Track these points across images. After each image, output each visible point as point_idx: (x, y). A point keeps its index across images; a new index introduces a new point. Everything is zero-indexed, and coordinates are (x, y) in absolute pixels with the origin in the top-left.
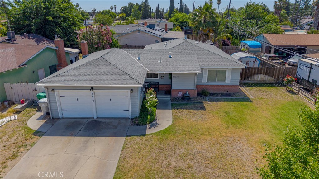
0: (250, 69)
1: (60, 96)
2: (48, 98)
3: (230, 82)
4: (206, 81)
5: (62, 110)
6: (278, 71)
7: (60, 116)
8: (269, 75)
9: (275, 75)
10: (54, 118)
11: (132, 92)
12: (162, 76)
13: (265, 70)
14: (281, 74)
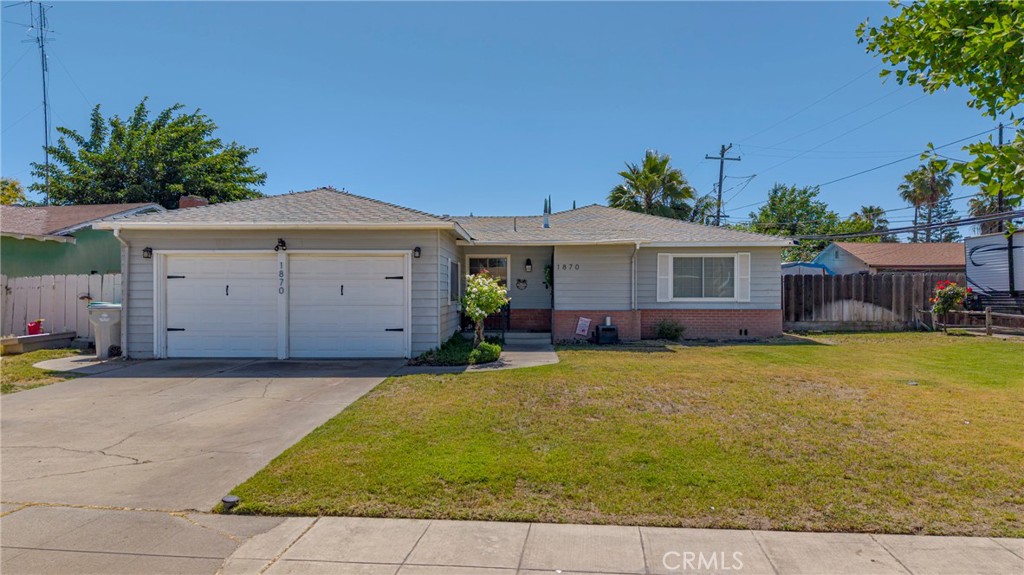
0: (810, 281)
1: (169, 277)
2: (126, 272)
3: (749, 300)
4: (670, 298)
5: (169, 330)
6: (906, 288)
7: (157, 351)
8: (877, 303)
9: (898, 303)
10: (132, 359)
11: (417, 254)
12: (522, 278)
13: (860, 284)
14: (917, 297)
